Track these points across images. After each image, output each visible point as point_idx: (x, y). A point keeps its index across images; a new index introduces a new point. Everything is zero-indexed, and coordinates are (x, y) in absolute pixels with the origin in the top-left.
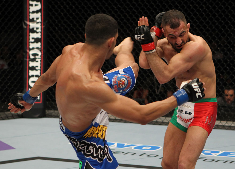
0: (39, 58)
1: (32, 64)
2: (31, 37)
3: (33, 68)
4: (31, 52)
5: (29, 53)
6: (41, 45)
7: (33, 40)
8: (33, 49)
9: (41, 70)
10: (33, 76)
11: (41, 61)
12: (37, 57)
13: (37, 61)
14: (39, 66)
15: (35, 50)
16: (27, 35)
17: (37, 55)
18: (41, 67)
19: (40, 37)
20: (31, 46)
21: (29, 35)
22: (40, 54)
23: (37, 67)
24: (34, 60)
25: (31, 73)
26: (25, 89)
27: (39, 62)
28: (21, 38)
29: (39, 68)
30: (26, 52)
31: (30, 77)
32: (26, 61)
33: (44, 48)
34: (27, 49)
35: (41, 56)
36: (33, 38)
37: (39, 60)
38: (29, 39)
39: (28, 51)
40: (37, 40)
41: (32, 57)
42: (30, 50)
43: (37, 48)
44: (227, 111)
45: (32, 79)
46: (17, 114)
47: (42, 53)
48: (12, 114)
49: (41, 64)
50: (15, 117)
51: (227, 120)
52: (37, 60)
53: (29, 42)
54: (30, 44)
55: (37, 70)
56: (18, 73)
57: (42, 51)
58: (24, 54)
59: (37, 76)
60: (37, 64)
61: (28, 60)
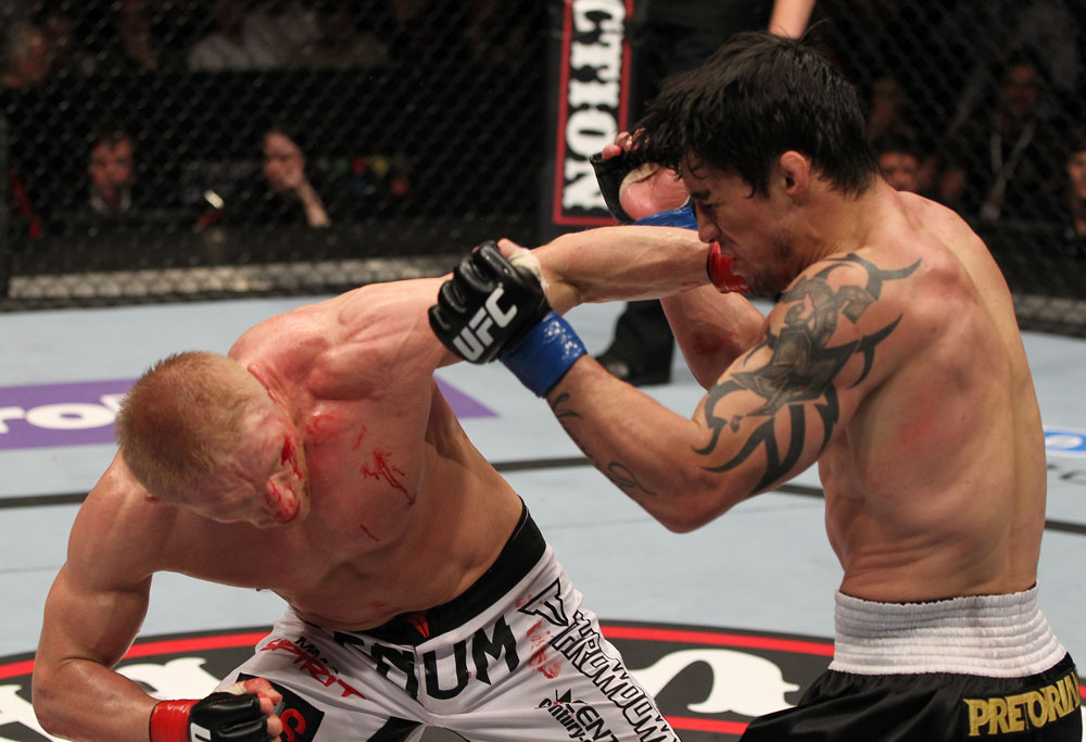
0: (615, 33)
1: (582, 55)
3: (589, 74)
4: (582, 5)
5: (572, 9)
9: (620, 82)
10: (585, 107)
11: (622, 42)
12: (606, 25)
13: (606, 45)
14: (615, 63)
17: (608, 16)
18: (622, 71)
22: (618, 12)
23: (605, 67)
24: (592, 38)
25: (579, 92)
27: (616, 49)
29: (612, 73)
30: (562, 5)
31: (572, 110)
35: (623, 22)
37: (615, 40)
41: (585, 26)
45: (580, 121)
49: (622, 57)
52: (605, 38)
55: (603, 82)
57: (630, 3)
58: (553, 10)
59: (603, 108)
60: (607, 55)
61: (566, 35)
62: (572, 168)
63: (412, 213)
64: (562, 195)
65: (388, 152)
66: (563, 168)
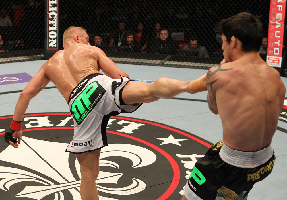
0: (56, 18)
1: (51, 22)
2: (50, 3)
3: (52, 25)
4: (50, 14)
5: (49, 15)
6: (57, 9)
7: (51, 6)
8: (51, 11)
9: (57, 26)
10: (51, 31)
11: (57, 20)
12: (54, 17)
13: (54, 20)
14: (56, 23)
15: (53, 12)
16: (47, 2)
17: (55, 16)
18: (57, 25)
19: (56, 3)
20: (50, 9)
21: (49, 2)
22: (56, 15)
23: (54, 24)
24: (52, 19)
25: (50, 28)
26: (46, 40)
27: (56, 21)
28: (43, 4)
29: (55, 25)
30: (47, 14)
31: (49, 31)
32: (47, 20)
33: (59, 11)
34: (47, 11)
35: (57, 17)
36: (51, 4)
37: (56, 19)
38: (49, 5)
39: (48, 13)
40: (54, 6)
41: (51, 17)
42: (49, 12)
43: (54, 11)
44: (187, 55)
45: (51, 33)
46: (41, 56)
47: (58, 15)
48: (38, 57)
49: (57, 22)
50: (40, 59)
51: (187, 61)
52: (54, 19)
53: (49, 7)
54: (49, 8)
55: (54, 26)
56: (41, 28)
57: (58, 13)
58: (45, 15)
59: (54, 31)
60: (54, 22)
61: (48, 19)
62: (50, 41)
63: (24, 49)
64: (48, 45)
65: (19, 39)
66: (48, 41)
